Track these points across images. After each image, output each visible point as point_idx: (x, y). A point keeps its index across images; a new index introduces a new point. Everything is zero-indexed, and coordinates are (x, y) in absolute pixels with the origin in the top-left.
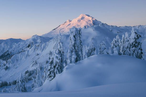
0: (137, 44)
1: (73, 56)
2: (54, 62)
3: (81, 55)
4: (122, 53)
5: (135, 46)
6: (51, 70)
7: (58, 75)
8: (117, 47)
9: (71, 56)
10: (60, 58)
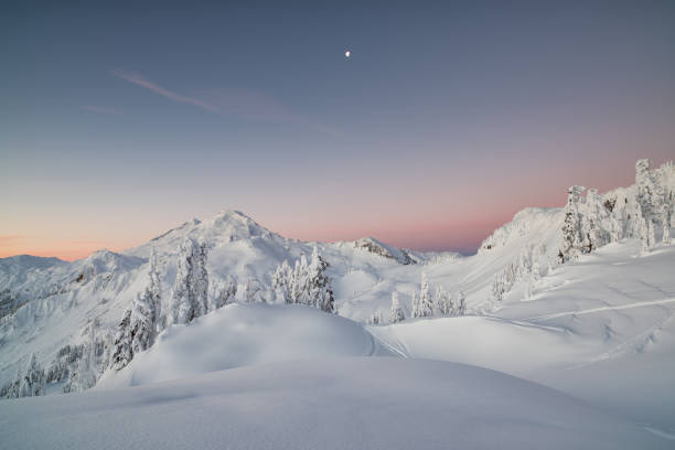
0: (322, 281)
1: (182, 307)
2: (133, 320)
3: (202, 304)
4: (294, 298)
5: (319, 285)
6: (122, 343)
7: (139, 355)
8: (284, 286)
9: (176, 307)
10: (150, 311)
